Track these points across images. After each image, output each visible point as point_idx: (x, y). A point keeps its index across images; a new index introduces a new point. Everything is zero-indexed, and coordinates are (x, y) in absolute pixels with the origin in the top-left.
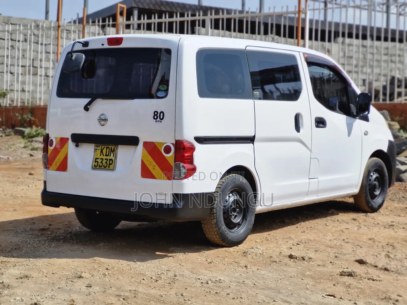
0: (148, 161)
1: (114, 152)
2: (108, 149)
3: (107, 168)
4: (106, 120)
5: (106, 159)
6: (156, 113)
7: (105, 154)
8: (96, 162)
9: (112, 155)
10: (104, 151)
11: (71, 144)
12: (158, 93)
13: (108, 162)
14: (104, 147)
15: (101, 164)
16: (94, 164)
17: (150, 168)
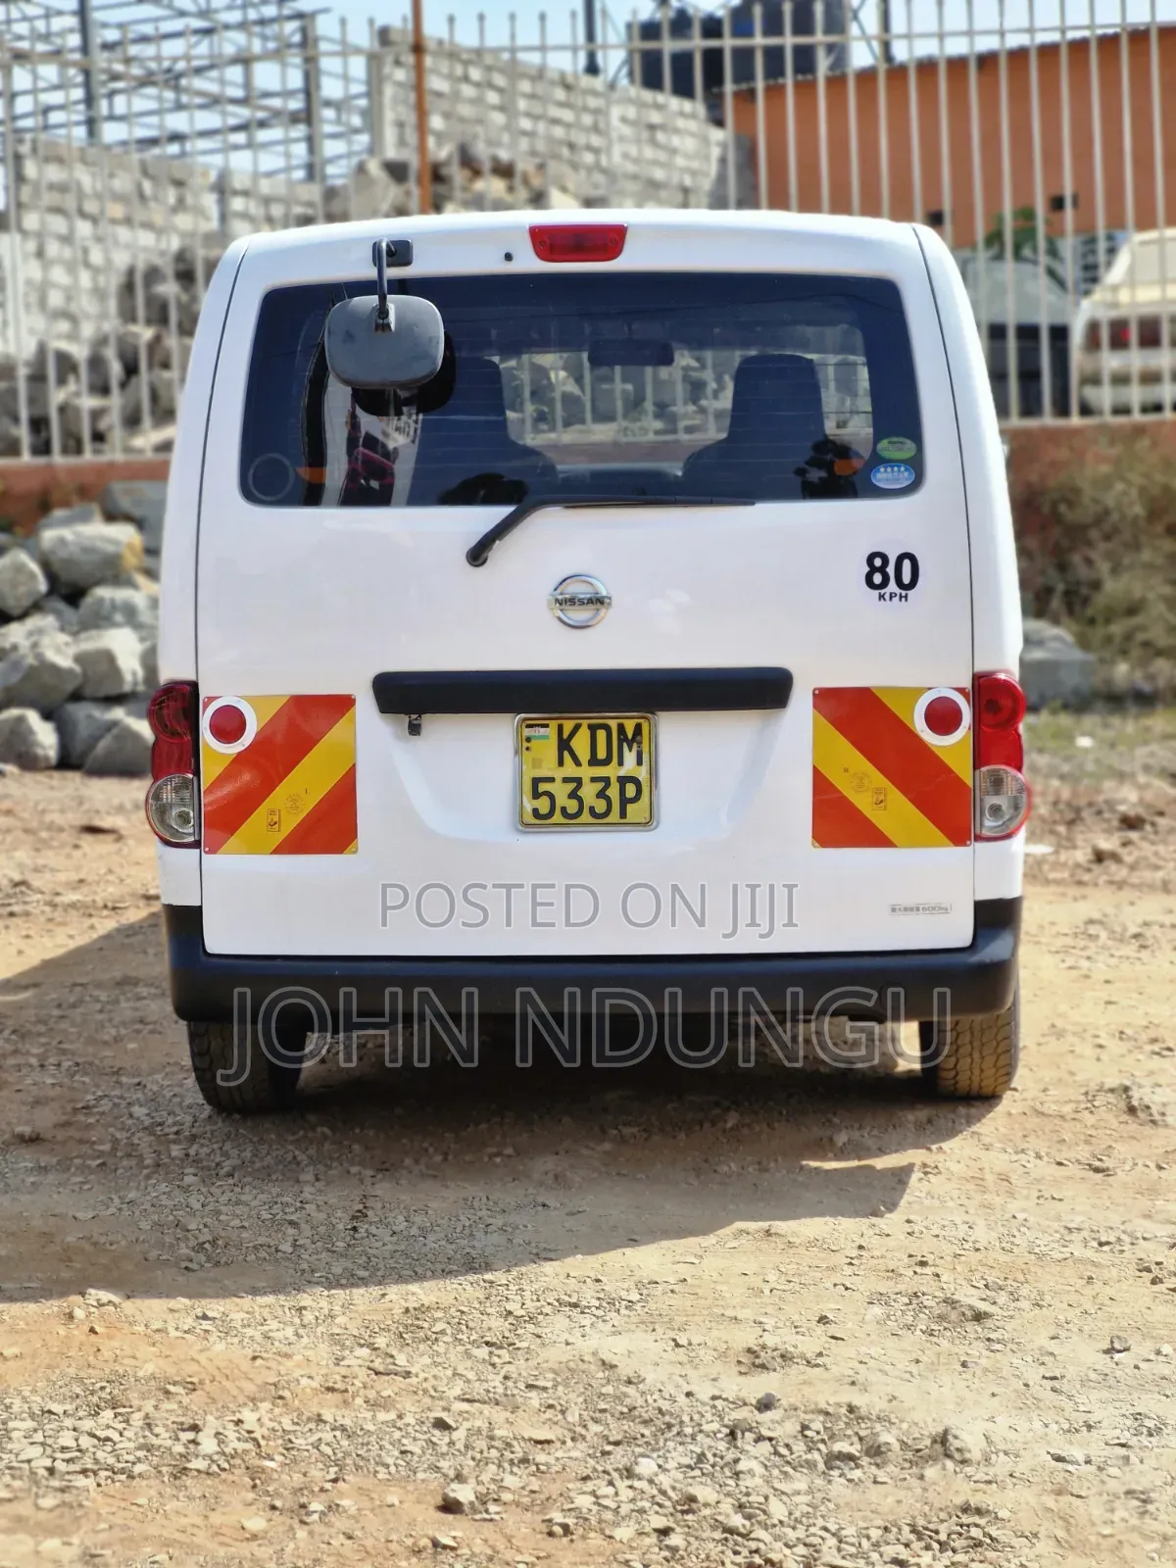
0: (846, 770)
1: (640, 743)
2: (601, 735)
3: (615, 816)
4: (602, 603)
5: (594, 780)
6: (878, 562)
7: (584, 755)
8: (536, 795)
9: (630, 757)
10: (581, 744)
11: (369, 724)
12: (879, 476)
13: (613, 792)
14: (577, 728)
15: (572, 806)
16: (529, 805)
17: (863, 802)
